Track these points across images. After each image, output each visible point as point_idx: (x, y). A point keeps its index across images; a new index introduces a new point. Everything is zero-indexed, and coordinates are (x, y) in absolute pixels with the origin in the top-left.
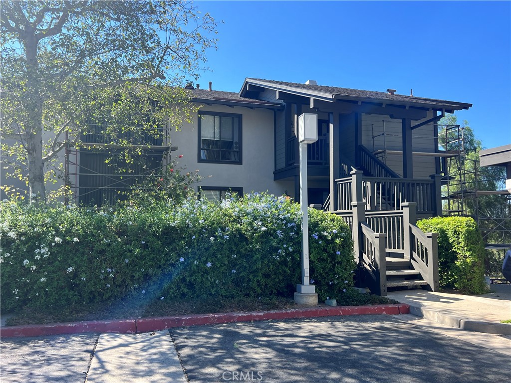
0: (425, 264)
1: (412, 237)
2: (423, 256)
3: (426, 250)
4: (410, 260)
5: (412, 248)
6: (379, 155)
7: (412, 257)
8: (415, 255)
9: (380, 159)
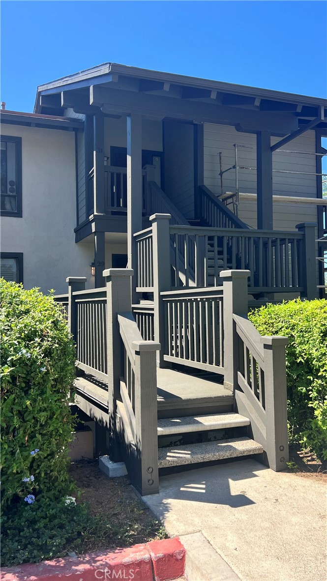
0: (260, 404)
1: (238, 342)
2: (257, 387)
3: (262, 372)
4: (234, 393)
5: (238, 366)
6: (230, 201)
7: (237, 387)
8: (243, 381)
9: (230, 207)
